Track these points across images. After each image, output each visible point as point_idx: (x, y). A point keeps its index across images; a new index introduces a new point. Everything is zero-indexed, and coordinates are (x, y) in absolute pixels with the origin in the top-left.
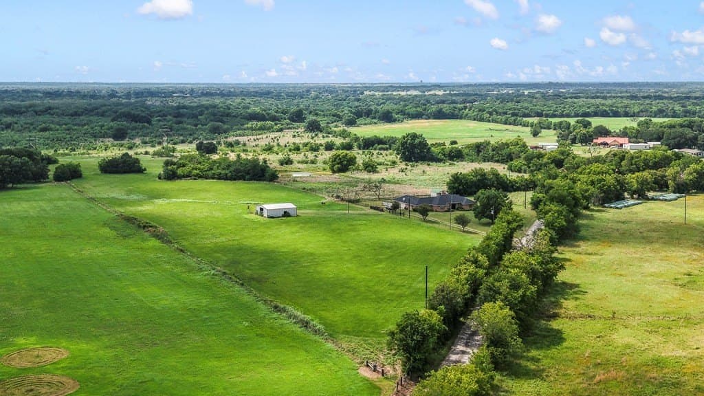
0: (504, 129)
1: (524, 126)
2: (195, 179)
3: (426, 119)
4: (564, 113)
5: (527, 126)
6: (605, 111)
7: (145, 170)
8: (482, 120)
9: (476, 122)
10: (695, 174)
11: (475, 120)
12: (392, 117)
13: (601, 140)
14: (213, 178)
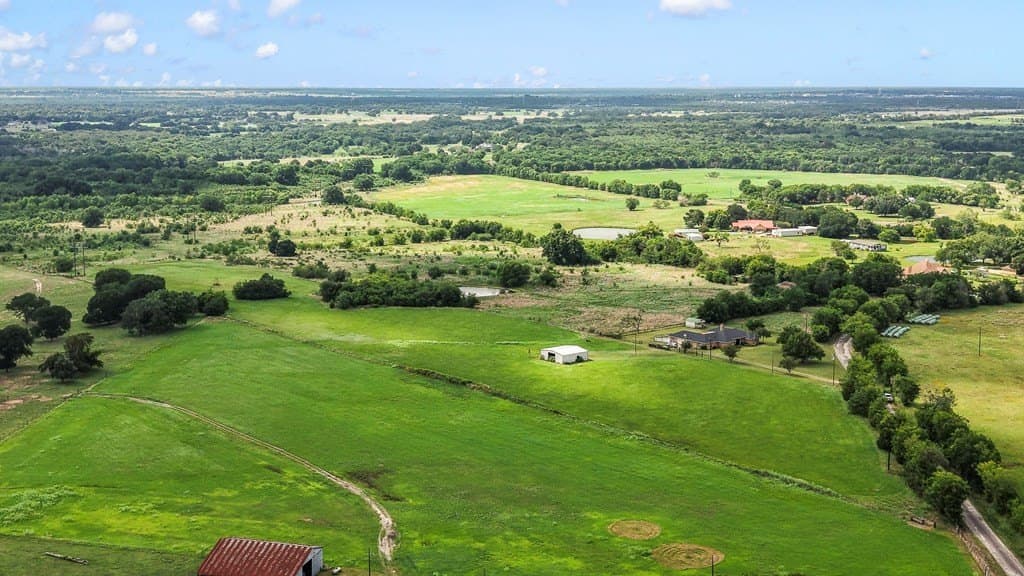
0: (574, 194)
1: (592, 188)
2: (376, 307)
3: (448, 174)
4: (620, 164)
5: (597, 189)
6: (668, 160)
7: (290, 293)
8: (525, 177)
9: (515, 179)
10: (942, 293)
11: (514, 176)
12: (411, 174)
13: (742, 224)
14: (396, 305)
